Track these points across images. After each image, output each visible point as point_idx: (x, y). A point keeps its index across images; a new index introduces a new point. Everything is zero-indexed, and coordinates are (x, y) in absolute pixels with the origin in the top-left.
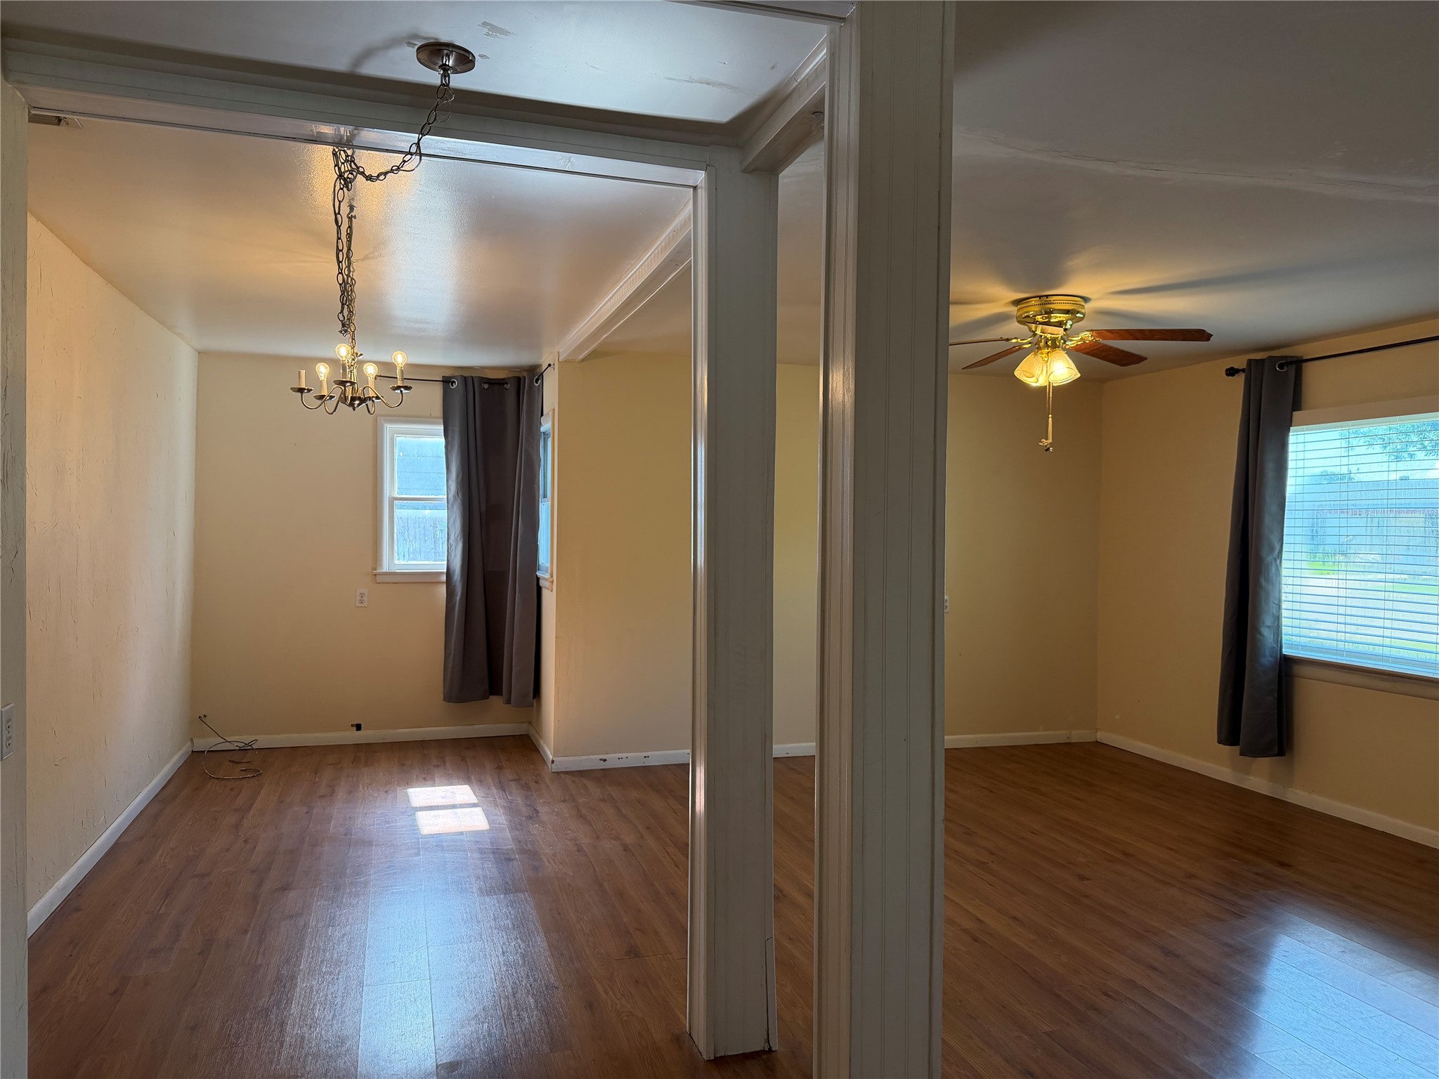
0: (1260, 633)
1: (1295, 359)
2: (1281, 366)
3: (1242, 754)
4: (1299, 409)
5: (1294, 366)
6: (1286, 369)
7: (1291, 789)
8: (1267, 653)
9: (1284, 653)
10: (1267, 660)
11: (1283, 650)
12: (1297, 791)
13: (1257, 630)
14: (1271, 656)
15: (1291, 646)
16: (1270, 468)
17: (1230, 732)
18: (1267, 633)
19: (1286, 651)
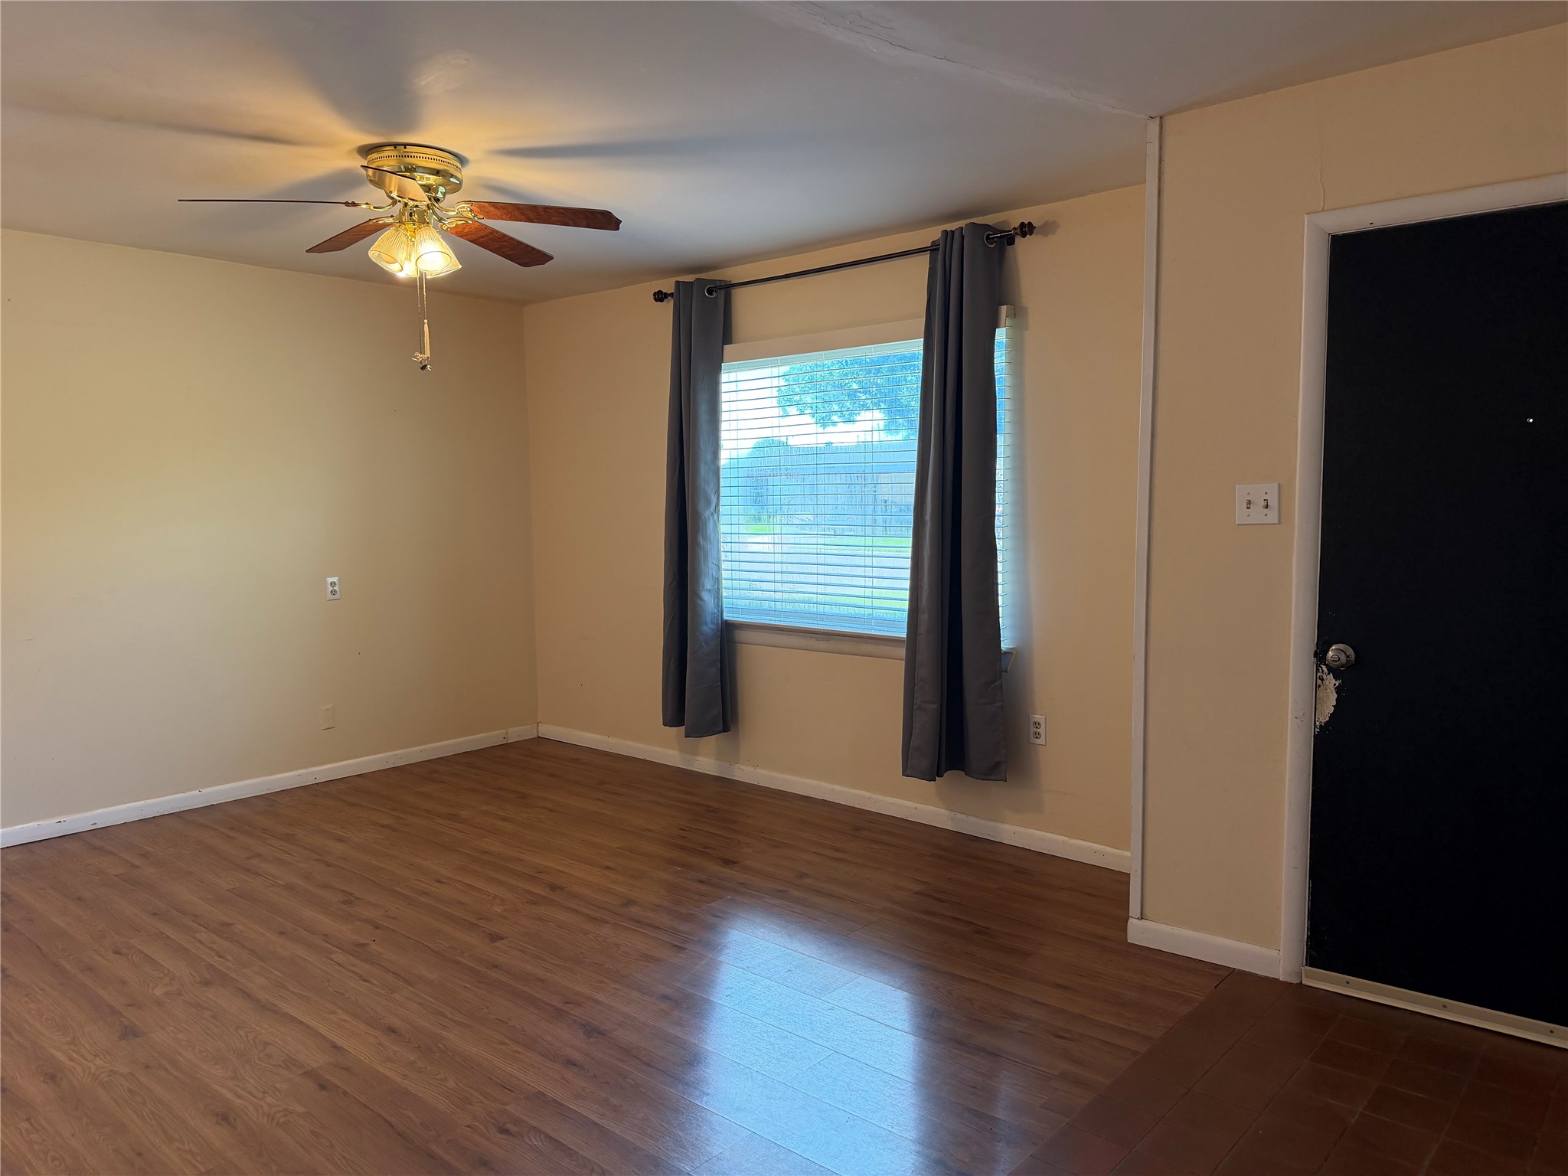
0: (701, 599)
1: (723, 284)
2: (710, 292)
3: (687, 736)
4: (730, 342)
5: (723, 292)
6: (715, 295)
7: (737, 766)
8: (709, 620)
9: (725, 618)
10: (708, 627)
11: (725, 614)
12: (743, 767)
13: (697, 596)
14: (712, 623)
15: (733, 609)
16: (703, 409)
17: (676, 712)
18: (707, 598)
19: (727, 616)
